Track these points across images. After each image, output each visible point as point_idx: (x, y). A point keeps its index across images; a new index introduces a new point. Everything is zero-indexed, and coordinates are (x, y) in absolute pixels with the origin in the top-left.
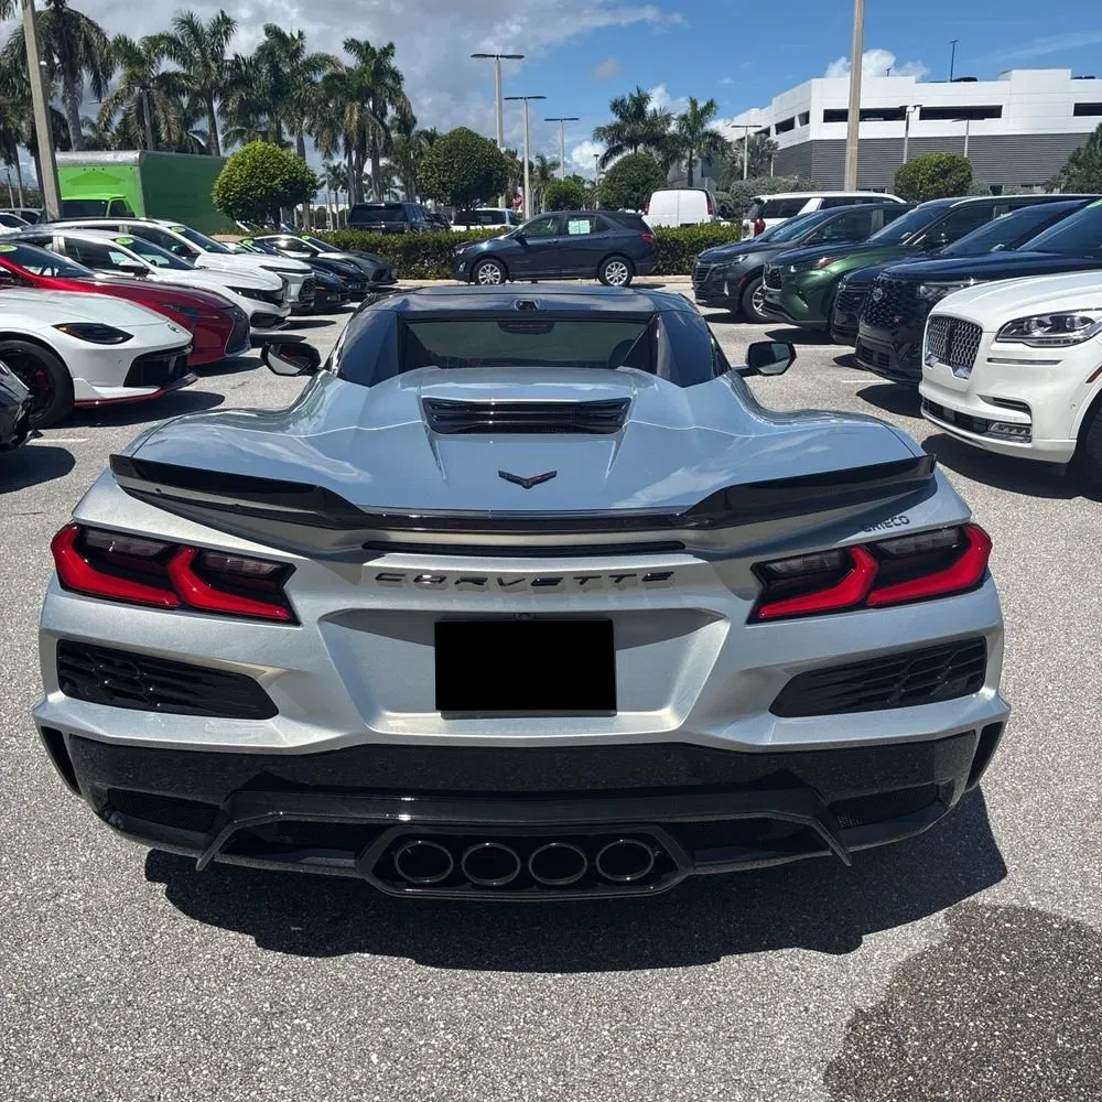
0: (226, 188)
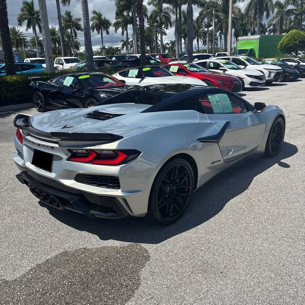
0: (282, 44)
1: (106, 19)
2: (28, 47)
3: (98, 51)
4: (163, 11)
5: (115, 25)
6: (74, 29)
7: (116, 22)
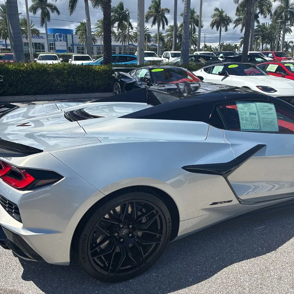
1: (227, 15)
2: (151, 42)
3: (216, 48)
4: (290, 7)
5: (236, 21)
6: (194, 26)
7: (237, 19)
